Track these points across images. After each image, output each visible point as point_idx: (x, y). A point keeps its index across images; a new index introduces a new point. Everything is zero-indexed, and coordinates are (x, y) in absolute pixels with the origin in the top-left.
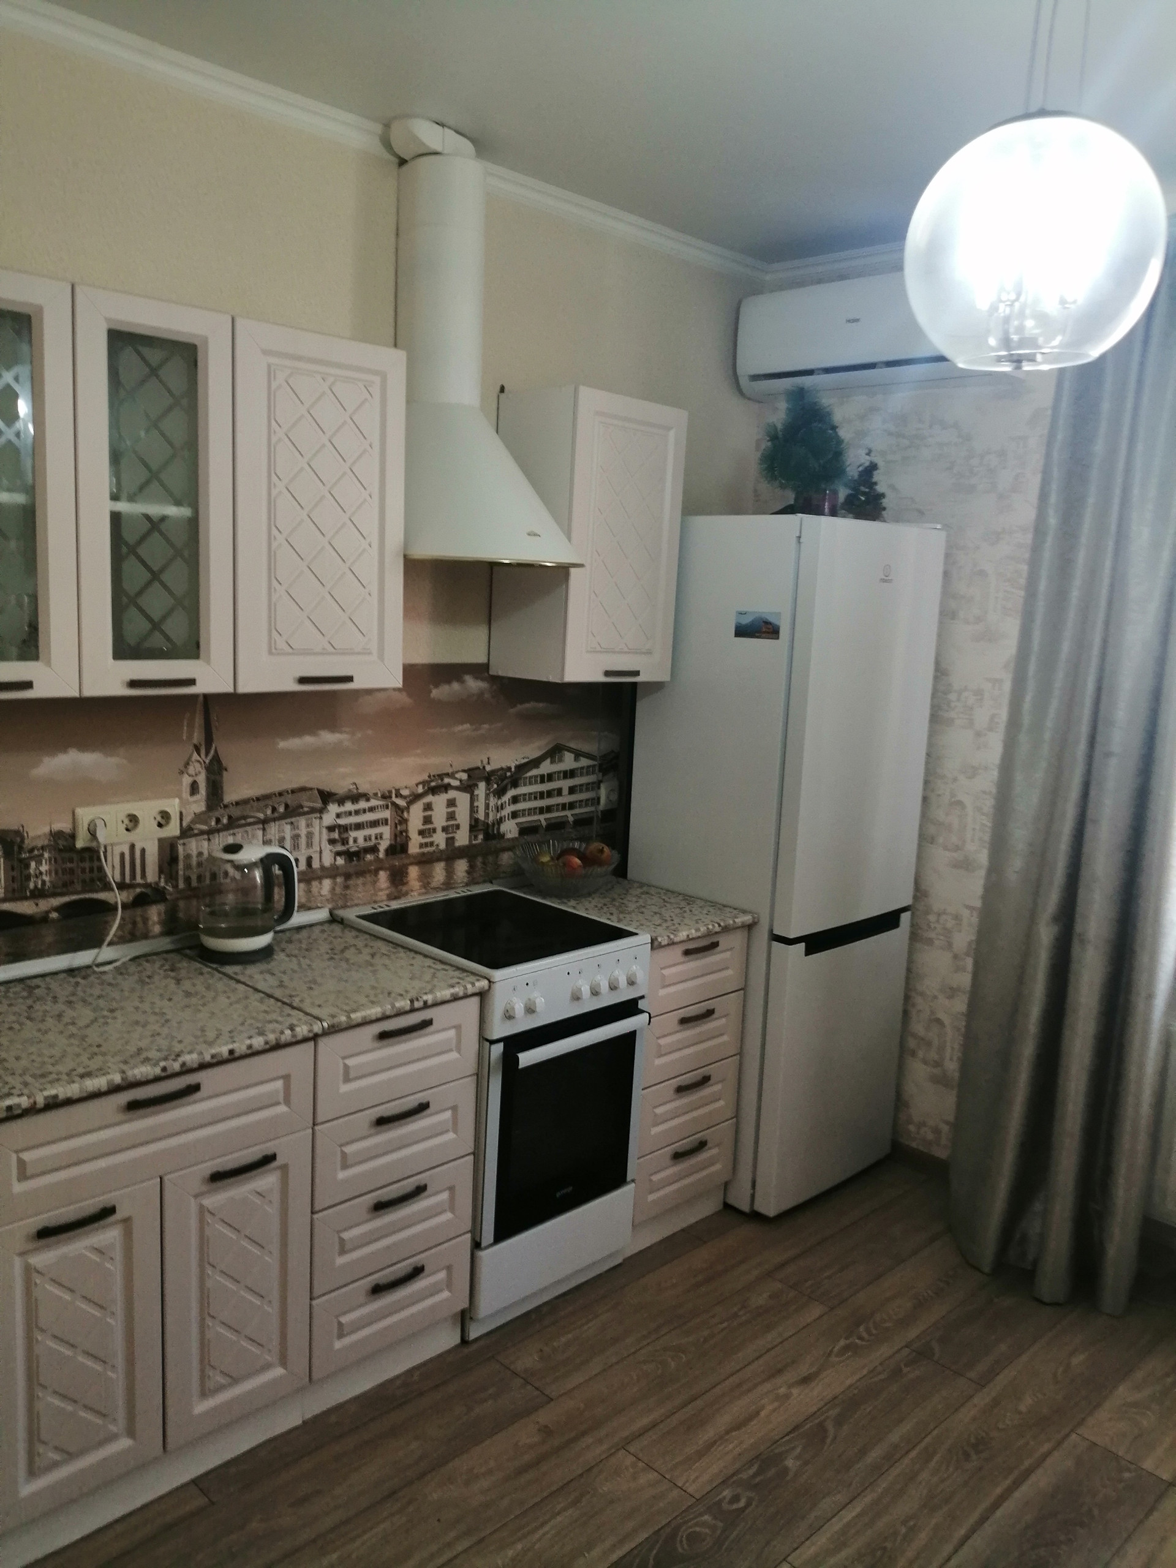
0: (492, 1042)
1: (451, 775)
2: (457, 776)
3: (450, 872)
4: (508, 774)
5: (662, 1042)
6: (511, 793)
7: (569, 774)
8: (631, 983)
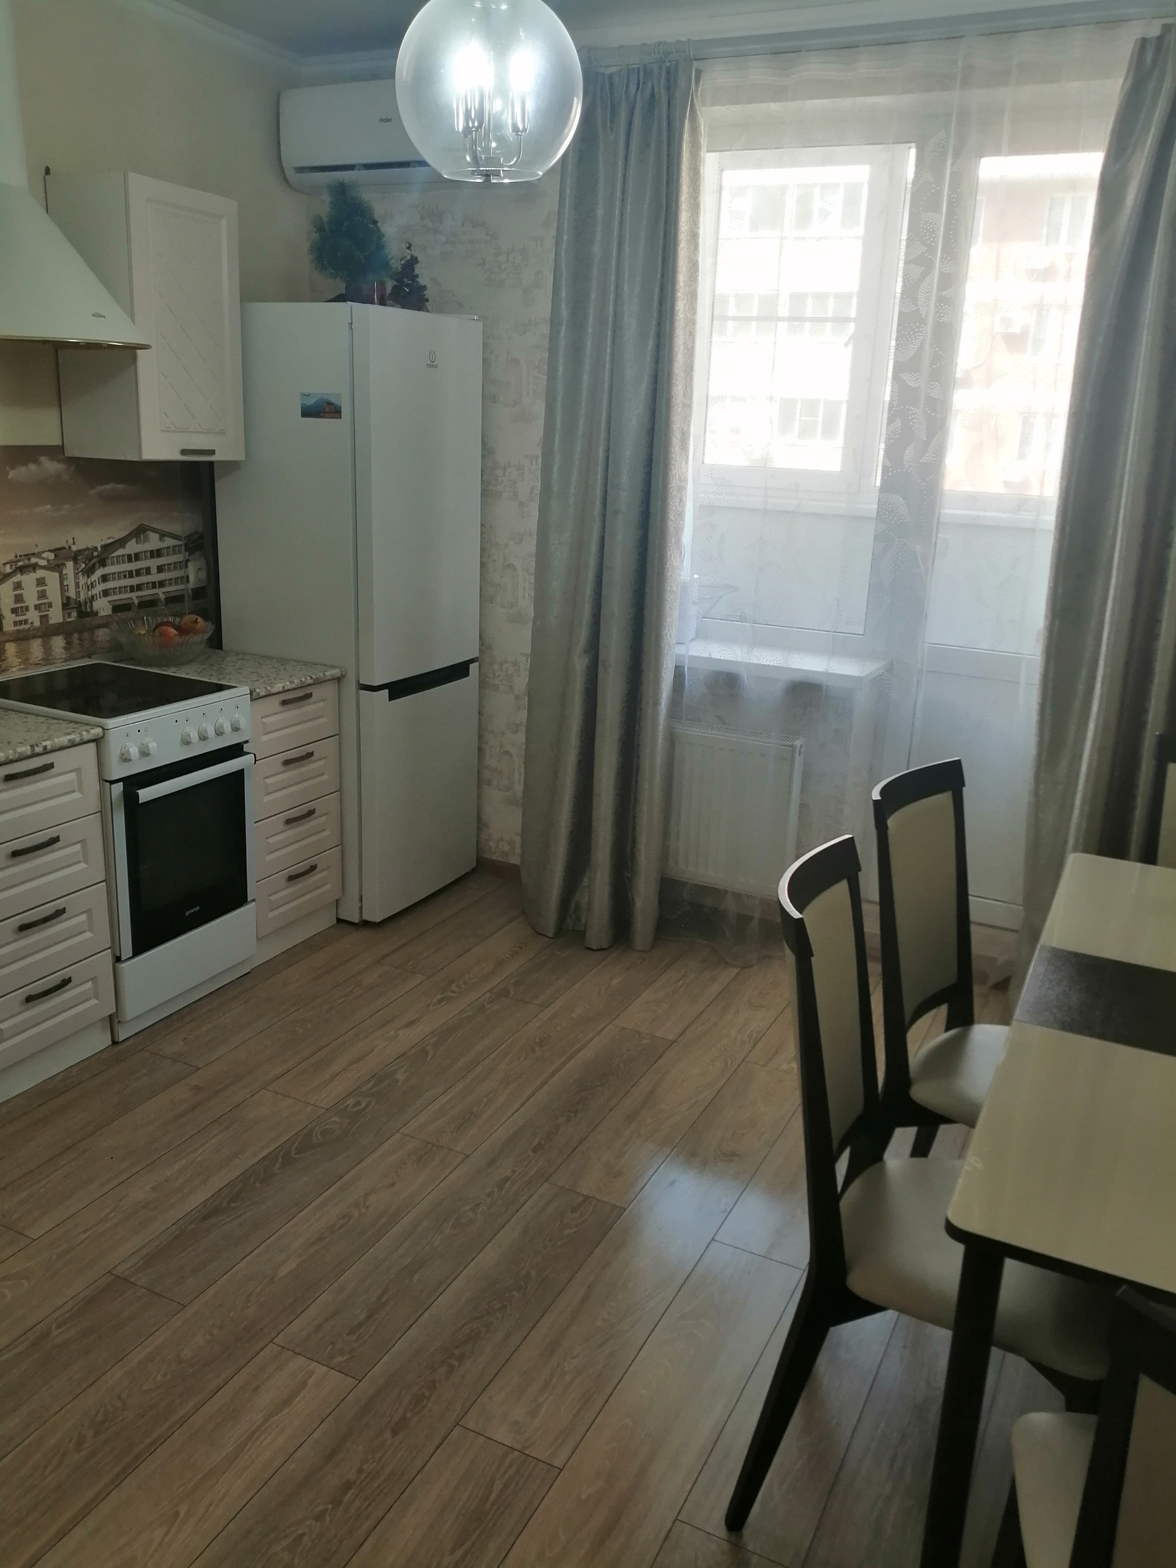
0: (112, 782)
1: (38, 555)
2: (44, 555)
3: (47, 649)
4: (95, 554)
5: (269, 781)
6: (100, 572)
7: (156, 554)
8: (236, 729)
